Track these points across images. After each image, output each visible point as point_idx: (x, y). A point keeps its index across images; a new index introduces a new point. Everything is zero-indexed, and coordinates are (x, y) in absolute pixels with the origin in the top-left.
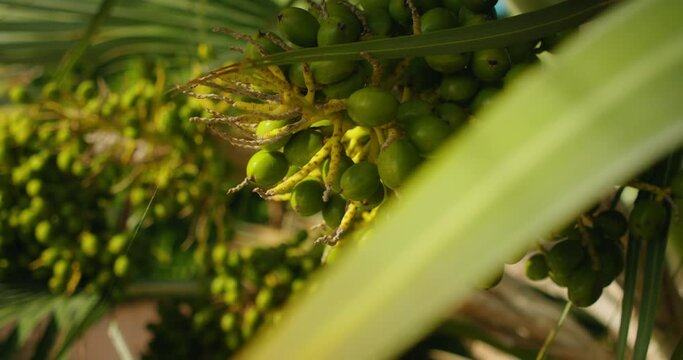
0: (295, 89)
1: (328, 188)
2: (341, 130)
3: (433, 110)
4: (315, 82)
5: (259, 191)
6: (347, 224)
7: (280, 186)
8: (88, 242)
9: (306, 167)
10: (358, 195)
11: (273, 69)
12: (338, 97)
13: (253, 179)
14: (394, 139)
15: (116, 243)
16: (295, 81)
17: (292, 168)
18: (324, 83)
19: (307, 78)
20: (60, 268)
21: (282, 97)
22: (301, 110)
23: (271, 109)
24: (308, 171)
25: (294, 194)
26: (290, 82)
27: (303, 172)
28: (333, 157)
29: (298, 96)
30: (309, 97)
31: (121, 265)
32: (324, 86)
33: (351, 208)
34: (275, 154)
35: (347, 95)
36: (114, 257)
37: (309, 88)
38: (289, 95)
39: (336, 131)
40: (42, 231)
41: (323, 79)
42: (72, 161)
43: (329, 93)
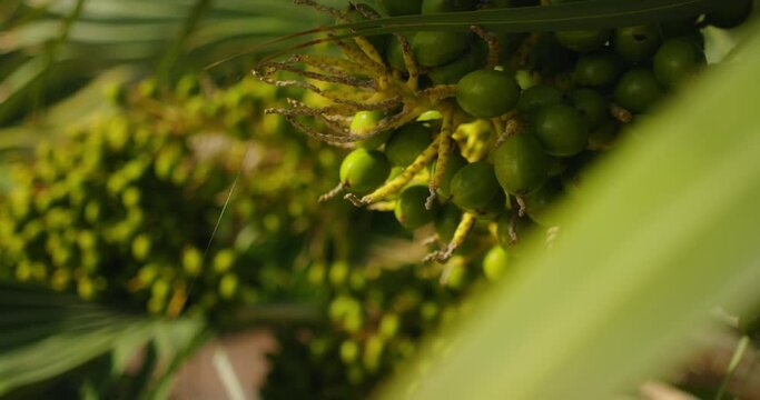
0: (395, 73)
1: (433, 194)
2: (451, 122)
3: (565, 97)
4: (417, 63)
5: (351, 197)
6: (462, 237)
7: (379, 192)
8: (192, 260)
9: (410, 168)
10: (473, 202)
11: (367, 49)
12: (446, 82)
13: (347, 184)
14: (512, 133)
15: (223, 260)
16: (394, 63)
17: (394, 171)
18: (427, 64)
19: (407, 60)
20: (160, 289)
21: (377, 83)
22: (401, 98)
23: (365, 98)
24: (413, 174)
25: (400, 202)
26: (387, 64)
27: (406, 174)
28: (441, 156)
29: (398, 82)
30: (412, 83)
31: (229, 286)
32: (429, 69)
33: (467, 218)
34: (373, 153)
35: (456, 79)
36: (220, 277)
37: (411, 71)
38: (386, 80)
39: (444, 125)
40: (141, 247)
41: (427, 61)
42: (173, 168)
43: (436, 76)
